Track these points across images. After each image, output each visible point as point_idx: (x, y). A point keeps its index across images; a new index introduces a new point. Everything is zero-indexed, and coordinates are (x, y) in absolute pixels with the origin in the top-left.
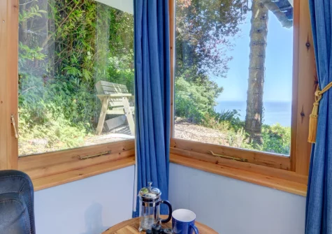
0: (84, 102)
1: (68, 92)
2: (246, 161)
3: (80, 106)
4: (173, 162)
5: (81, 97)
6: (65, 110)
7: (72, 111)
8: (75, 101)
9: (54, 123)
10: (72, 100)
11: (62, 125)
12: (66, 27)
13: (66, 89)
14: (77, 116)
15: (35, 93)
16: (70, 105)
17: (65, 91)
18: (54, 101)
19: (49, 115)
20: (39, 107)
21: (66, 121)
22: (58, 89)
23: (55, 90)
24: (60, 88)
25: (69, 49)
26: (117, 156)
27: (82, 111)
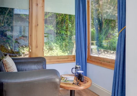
0: (67, 44)
1: (62, 40)
2: (109, 62)
3: (66, 45)
4: (88, 63)
5: (66, 42)
6: (60, 46)
7: (63, 47)
8: (64, 43)
9: (56, 51)
10: (63, 43)
11: (59, 52)
12: (61, 17)
13: (61, 39)
14: (65, 49)
15: (51, 41)
16: (62, 45)
17: (60, 39)
18: (57, 43)
19: (54, 48)
20: (51, 45)
21: (60, 50)
22: (58, 39)
23: (57, 39)
24: (59, 39)
25: (63, 24)
26: (70, 59)
27: (67, 47)
